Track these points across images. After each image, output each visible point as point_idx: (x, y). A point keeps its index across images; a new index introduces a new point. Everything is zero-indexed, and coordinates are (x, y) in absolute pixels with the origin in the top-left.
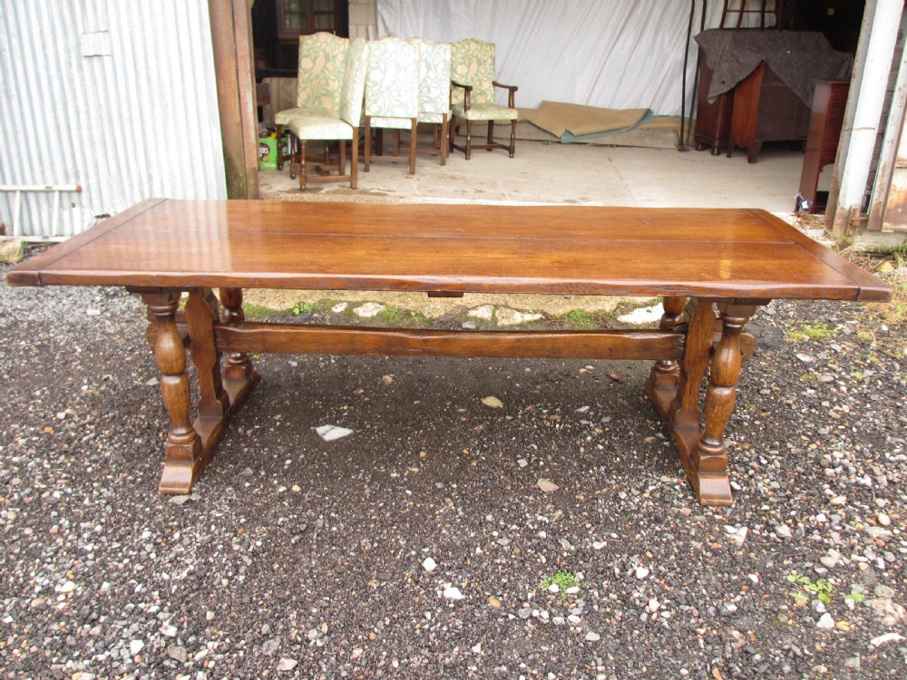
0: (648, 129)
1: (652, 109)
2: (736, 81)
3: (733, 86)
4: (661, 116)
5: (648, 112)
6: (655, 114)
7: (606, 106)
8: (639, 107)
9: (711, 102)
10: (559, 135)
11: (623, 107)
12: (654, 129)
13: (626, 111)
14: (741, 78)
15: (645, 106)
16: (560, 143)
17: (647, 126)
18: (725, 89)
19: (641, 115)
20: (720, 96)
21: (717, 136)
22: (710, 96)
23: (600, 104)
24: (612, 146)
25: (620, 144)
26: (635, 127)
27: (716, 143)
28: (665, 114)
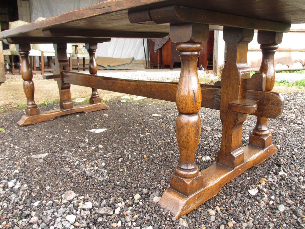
0: (134, 64)
1: (134, 57)
2: (163, 44)
3: (162, 46)
4: (137, 60)
5: (133, 59)
6: (135, 59)
7: (119, 57)
8: (130, 57)
9: (155, 52)
10: (106, 67)
11: (125, 58)
12: (136, 64)
13: (126, 59)
14: (164, 43)
15: (132, 56)
16: (106, 70)
17: (134, 63)
18: (159, 47)
19: (131, 59)
20: (158, 50)
21: (158, 63)
22: (155, 50)
23: (117, 57)
24: (124, 69)
25: (126, 68)
26: (130, 63)
27: (158, 65)
28: (138, 59)
